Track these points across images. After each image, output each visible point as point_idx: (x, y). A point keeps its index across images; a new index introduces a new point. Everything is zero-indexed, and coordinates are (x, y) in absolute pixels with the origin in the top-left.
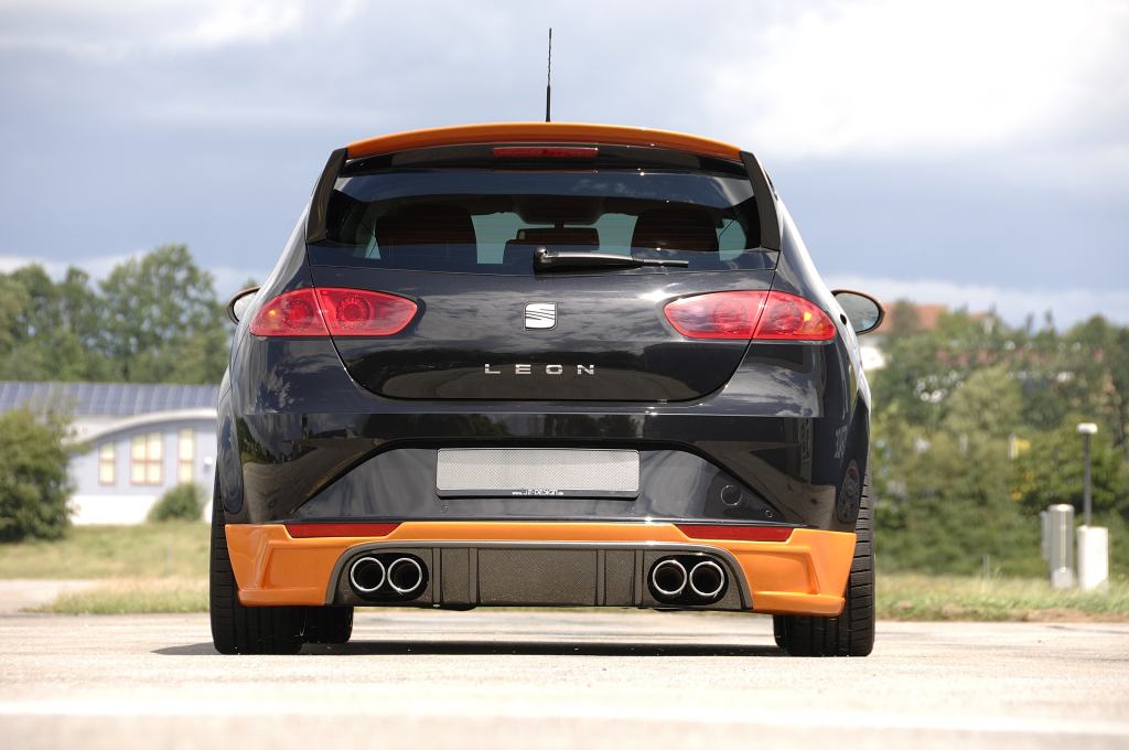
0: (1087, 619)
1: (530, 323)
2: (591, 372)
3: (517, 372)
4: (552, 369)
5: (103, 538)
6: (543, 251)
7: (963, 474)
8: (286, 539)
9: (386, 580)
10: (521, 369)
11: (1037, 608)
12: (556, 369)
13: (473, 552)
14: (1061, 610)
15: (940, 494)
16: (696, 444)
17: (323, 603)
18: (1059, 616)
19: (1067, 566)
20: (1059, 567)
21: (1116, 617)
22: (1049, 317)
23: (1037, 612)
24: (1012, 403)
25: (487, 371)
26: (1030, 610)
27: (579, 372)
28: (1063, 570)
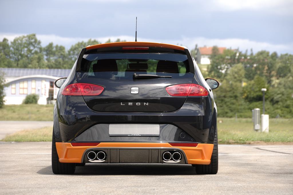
0: (265, 144)
1: (132, 92)
2: (148, 105)
3: (129, 104)
4: (138, 104)
5: (13, 108)
6: (135, 74)
7: (230, 91)
8: (71, 146)
9: (96, 157)
10: (130, 104)
11: (253, 141)
12: (139, 104)
13: (118, 150)
14: (259, 141)
15: (225, 97)
16: (173, 122)
17: (80, 162)
18: (258, 143)
19: (259, 124)
20: (256, 124)
21: (272, 143)
22: (252, 50)
23: (253, 142)
24: (243, 72)
25: (121, 104)
26: (251, 142)
27: (145, 105)
28: (258, 125)
